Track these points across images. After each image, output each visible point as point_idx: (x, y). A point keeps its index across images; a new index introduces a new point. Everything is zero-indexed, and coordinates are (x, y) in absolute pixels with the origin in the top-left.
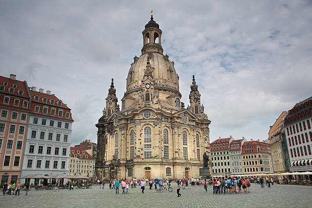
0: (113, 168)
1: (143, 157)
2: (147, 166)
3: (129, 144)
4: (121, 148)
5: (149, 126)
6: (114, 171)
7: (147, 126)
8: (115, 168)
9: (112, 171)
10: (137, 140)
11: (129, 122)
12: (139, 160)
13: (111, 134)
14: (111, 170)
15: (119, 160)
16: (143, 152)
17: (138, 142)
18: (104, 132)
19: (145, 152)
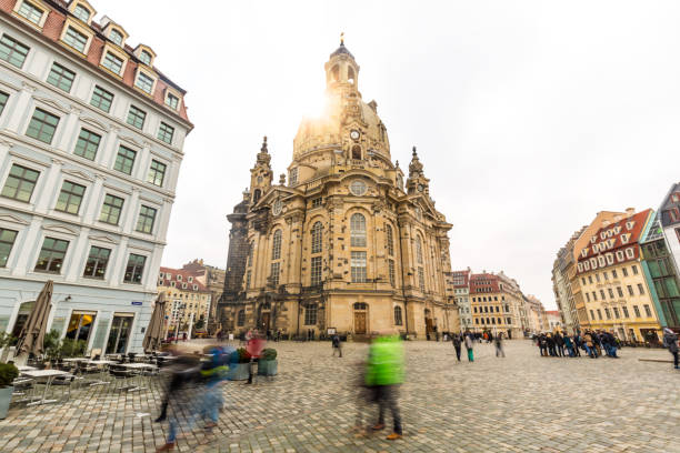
0: (267, 305)
1: (348, 278)
2: (361, 299)
3: (310, 251)
4: (289, 260)
5: (361, 211)
6: (268, 311)
7: (356, 211)
8: (273, 304)
9: (263, 311)
10: (336, 239)
11: (309, 205)
12: (342, 286)
13: (264, 233)
14: (260, 309)
15: (284, 286)
16: (346, 268)
17: (337, 244)
18: (245, 232)
19: (353, 269)
